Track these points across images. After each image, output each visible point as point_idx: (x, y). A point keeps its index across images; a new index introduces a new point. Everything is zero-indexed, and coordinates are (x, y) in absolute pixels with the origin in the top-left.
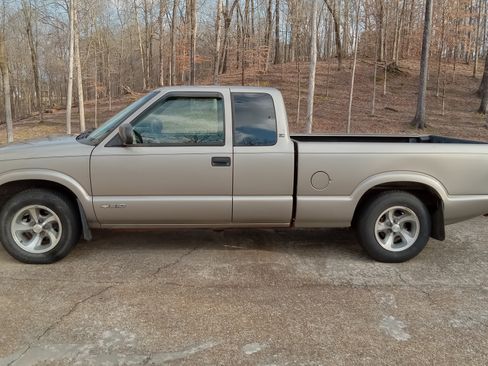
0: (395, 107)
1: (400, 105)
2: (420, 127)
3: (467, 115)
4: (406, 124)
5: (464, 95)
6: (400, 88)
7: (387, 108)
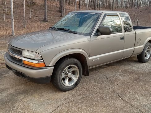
0: (37, 16)
1: (38, 14)
2: (46, 22)
3: (58, 18)
4: (41, 21)
5: (55, 12)
6: (36, 9)
7: (34, 16)
